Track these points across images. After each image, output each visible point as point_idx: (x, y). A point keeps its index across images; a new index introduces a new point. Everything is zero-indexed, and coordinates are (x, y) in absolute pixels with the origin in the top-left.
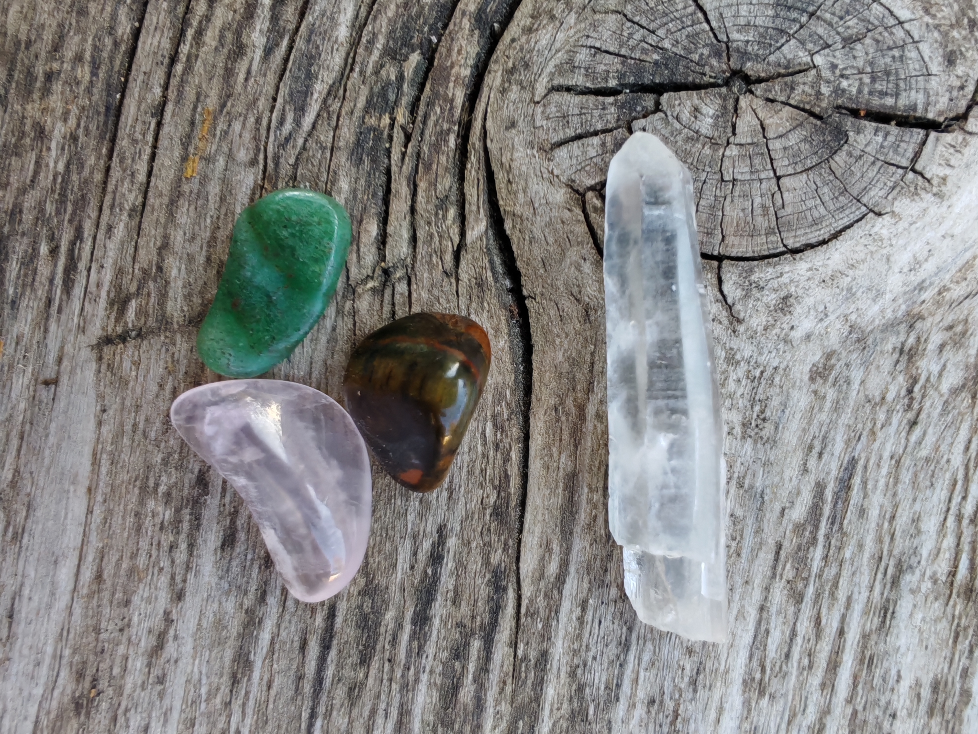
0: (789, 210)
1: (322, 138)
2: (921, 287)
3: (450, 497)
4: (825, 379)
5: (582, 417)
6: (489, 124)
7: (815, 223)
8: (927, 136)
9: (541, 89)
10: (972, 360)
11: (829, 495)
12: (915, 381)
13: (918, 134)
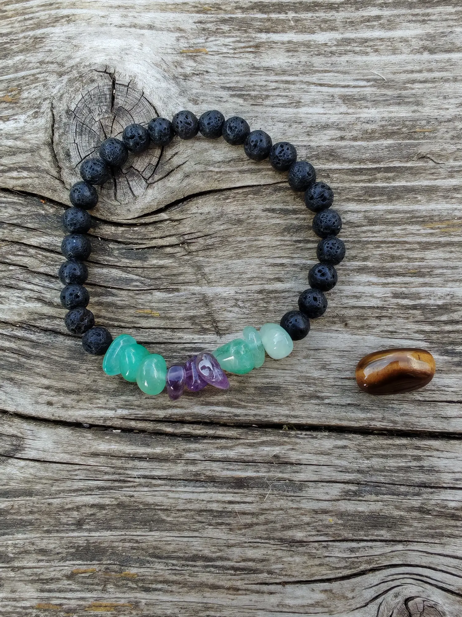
0: (145, 120)
1: (140, 272)
2: (164, 77)
3: (253, 210)
4: (197, 100)
5: (220, 172)
6: (128, 218)
7: (148, 111)
8: (117, 84)
9: (116, 203)
10: (185, 58)
11: (234, 93)
12: (194, 74)
13: (117, 86)
